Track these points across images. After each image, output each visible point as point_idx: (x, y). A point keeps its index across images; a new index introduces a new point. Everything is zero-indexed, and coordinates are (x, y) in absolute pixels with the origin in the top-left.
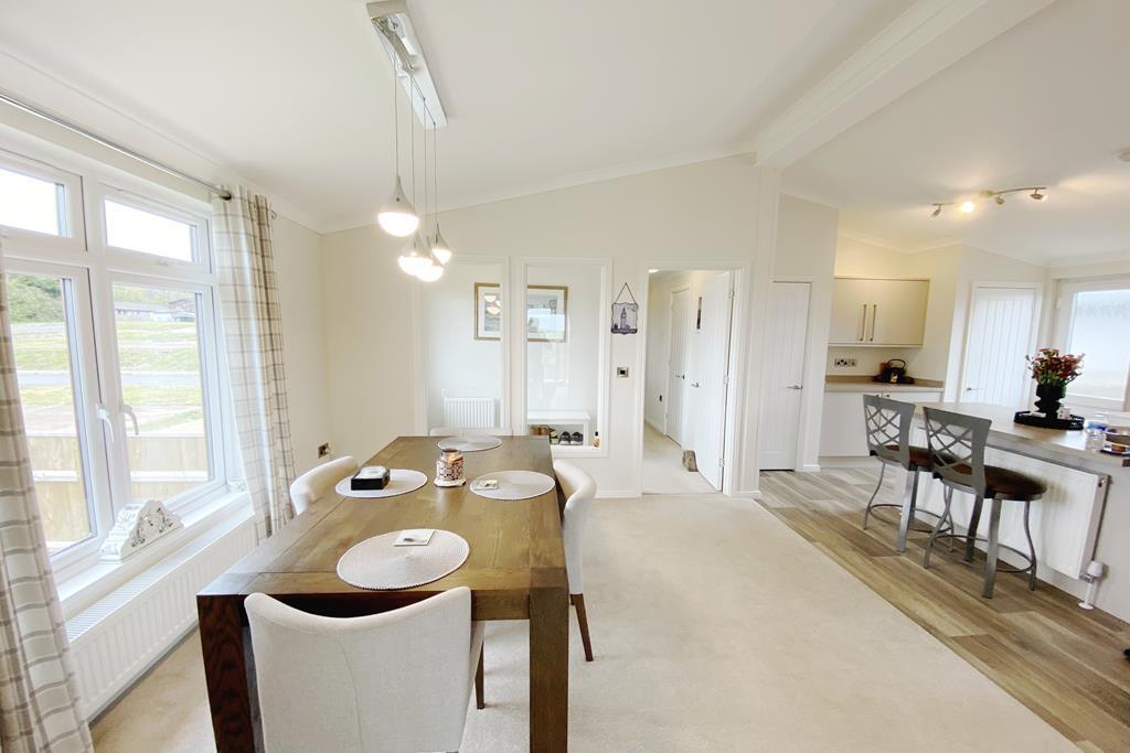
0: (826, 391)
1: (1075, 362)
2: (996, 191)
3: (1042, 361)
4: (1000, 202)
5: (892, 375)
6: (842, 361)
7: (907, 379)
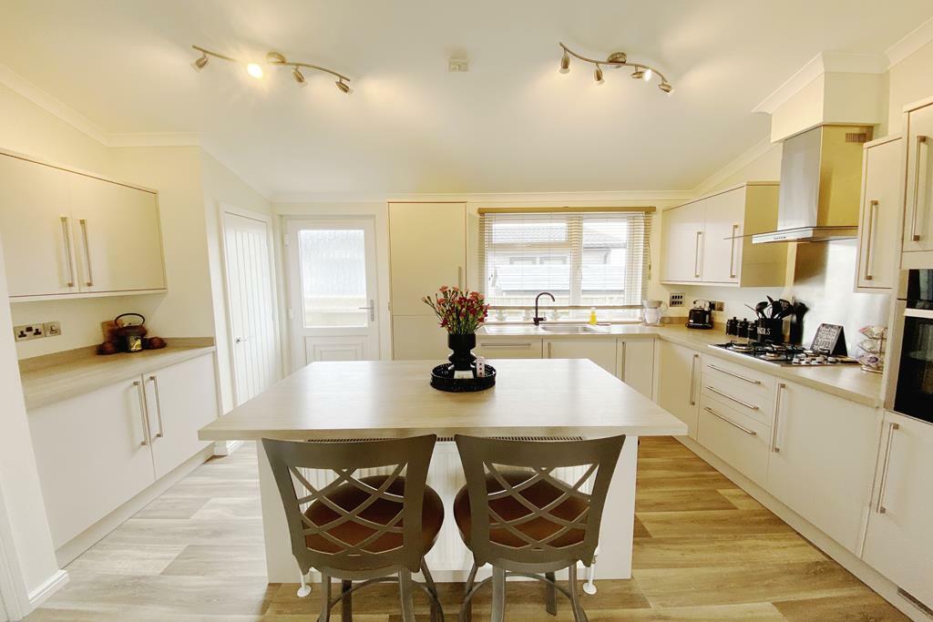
2: (294, 61)
4: (299, 79)
5: (132, 338)
6: (29, 329)
7: (157, 344)
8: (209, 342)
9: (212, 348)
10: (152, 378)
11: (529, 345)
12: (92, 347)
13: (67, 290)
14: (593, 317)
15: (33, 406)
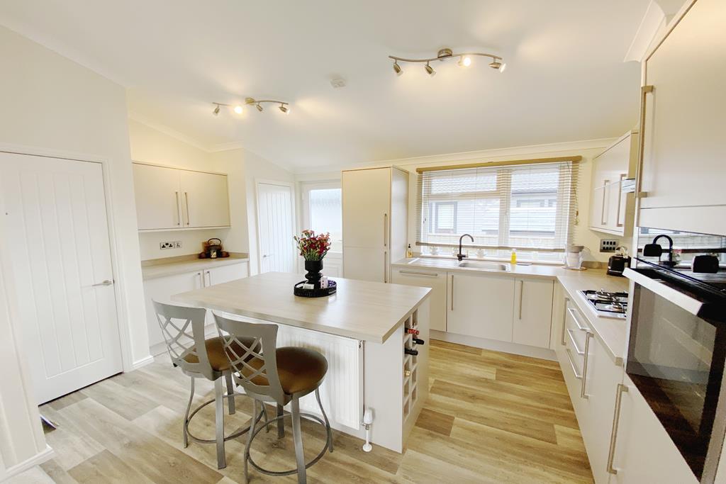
0: (144, 280)
1: (326, 240)
2: (257, 100)
3: (305, 240)
4: (261, 109)
5: (212, 251)
6: (167, 244)
7: (224, 254)
8: (245, 256)
9: (246, 260)
10: (208, 272)
11: (436, 275)
12: (195, 255)
13: (178, 226)
14: (514, 257)
15: (145, 279)
